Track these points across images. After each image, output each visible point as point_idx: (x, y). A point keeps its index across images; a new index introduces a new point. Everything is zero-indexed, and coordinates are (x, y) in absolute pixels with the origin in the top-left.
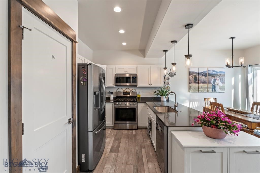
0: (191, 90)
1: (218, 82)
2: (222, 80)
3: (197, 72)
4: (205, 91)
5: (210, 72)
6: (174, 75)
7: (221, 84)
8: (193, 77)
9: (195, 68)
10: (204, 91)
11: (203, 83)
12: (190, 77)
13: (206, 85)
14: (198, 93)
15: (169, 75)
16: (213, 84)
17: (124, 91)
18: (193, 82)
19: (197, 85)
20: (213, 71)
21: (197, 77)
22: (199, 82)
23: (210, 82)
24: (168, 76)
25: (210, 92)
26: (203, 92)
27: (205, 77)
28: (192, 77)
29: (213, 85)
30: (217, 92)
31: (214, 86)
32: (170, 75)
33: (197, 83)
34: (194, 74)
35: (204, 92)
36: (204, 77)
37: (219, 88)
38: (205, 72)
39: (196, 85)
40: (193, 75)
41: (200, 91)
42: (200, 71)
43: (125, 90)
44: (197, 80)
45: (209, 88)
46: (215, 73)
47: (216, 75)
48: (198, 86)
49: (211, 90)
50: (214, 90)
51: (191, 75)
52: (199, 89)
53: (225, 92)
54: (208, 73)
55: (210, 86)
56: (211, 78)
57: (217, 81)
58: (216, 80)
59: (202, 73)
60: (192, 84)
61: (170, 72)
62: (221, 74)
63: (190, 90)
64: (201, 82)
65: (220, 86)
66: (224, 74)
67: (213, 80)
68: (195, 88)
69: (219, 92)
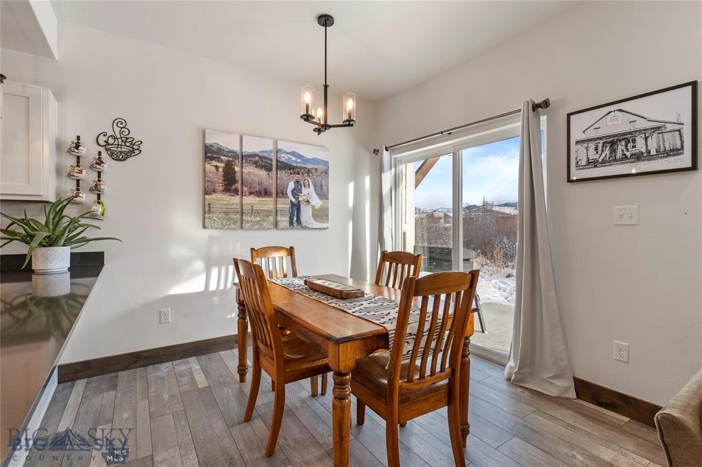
0: (210, 218)
1: (309, 192)
2: (321, 186)
3: (237, 148)
4: (265, 224)
5: (284, 158)
6: (133, 152)
8: (221, 170)
9: (229, 133)
10: (261, 224)
11: (259, 194)
12: (207, 166)
13: (267, 203)
14: (240, 232)
15: (102, 150)
16: (294, 200)
18: (220, 187)
19: (236, 199)
20: (293, 153)
21: (237, 169)
22: (245, 189)
23: (283, 193)
24: (100, 153)
25: (282, 229)
26: (258, 229)
27: (266, 173)
28: (217, 167)
29: (291, 201)
30: (306, 228)
31: (296, 207)
32: (107, 150)
33: (236, 191)
34: (223, 158)
35: (264, 229)
36: (262, 173)
37: (311, 215)
38: (266, 155)
39: (235, 202)
40: (219, 160)
41: (247, 222)
42: (248, 149)
44: (235, 182)
45: (279, 213)
46: (299, 160)
47: (301, 168)
48: (242, 205)
49: (287, 219)
50: (295, 219)
51: (212, 158)
52: (245, 218)
53: (328, 228)
54: (277, 161)
55: (284, 205)
56: (285, 178)
57: (304, 191)
58: (303, 187)
59: (257, 155)
60: (214, 196)
61: (110, 133)
62: (316, 167)
63: (207, 220)
64: (252, 190)
65: (313, 207)
67: (291, 185)
68: (226, 213)
69: (311, 227)
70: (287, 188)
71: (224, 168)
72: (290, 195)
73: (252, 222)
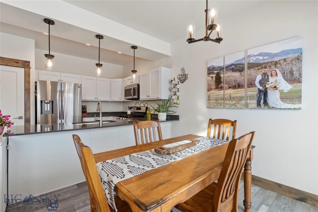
0: (209, 103)
4: (238, 105)
5: (252, 60)
6: (185, 79)
7: (285, 86)
9: (218, 58)
10: (236, 106)
11: (234, 87)
13: (240, 92)
15: (179, 80)
18: (214, 87)
19: (222, 92)
20: (259, 55)
21: (222, 75)
22: (226, 86)
23: (251, 84)
24: (178, 82)
25: (251, 109)
26: (234, 108)
27: (239, 73)
28: (212, 77)
29: (259, 89)
31: (263, 94)
32: (180, 80)
33: (222, 88)
35: (238, 108)
36: (237, 74)
37: (279, 98)
38: (239, 62)
40: (213, 73)
41: (227, 104)
45: (249, 98)
46: (267, 57)
47: (268, 63)
48: (224, 95)
49: (255, 102)
50: (262, 101)
51: (210, 73)
52: (226, 102)
55: (253, 92)
56: (253, 74)
57: (271, 80)
58: (270, 77)
60: (212, 92)
61: (180, 74)
62: (284, 58)
64: (230, 86)
65: (281, 92)
66: (296, 55)
67: (259, 78)
68: (216, 100)
69: (278, 107)
70: (255, 80)
71: (215, 77)
72: (257, 83)
73: (230, 104)
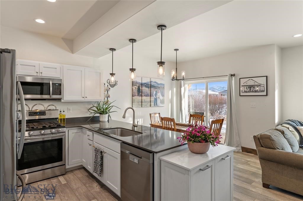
0: (134, 104)
1: (159, 95)
2: (162, 92)
3: (140, 82)
4: (148, 105)
5: (152, 84)
6: (115, 84)
7: (161, 98)
8: (137, 89)
9: (139, 77)
12: (133, 88)
14: (141, 108)
15: (108, 84)
16: (155, 97)
17: (30, 110)
18: (137, 94)
20: (155, 82)
21: (141, 88)
22: (143, 94)
25: (152, 107)
26: (146, 107)
27: (148, 89)
28: (136, 88)
30: (158, 106)
31: (156, 100)
32: (110, 84)
33: (140, 95)
34: (137, 85)
35: (147, 107)
36: (147, 89)
37: (160, 102)
38: (148, 83)
39: (140, 99)
40: (137, 86)
42: (144, 82)
43: (33, 107)
44: (140, 92)
45: (151, 102)
46: (157, 84)
47: (157, 87)
48: (142, 99)
49: (154, 104)
50: (156, 103)
51: (135, 85)
52: (143, 104)
53: (164, 106)
54: (151, 85)
55: (153, 99)
56: (153, 90)
58: (158, 93)
59: (146, 83)
60: (135, 97)
62: (161, 86)
63: (133, 105)
64: (145, 95)
66: (163, 86)
67: (155, 93)
68: (138, 102)
69: (160, 106)
70: (153, 94)
71: (138, 88)
72: (154, 96)
73: (144, 105)
